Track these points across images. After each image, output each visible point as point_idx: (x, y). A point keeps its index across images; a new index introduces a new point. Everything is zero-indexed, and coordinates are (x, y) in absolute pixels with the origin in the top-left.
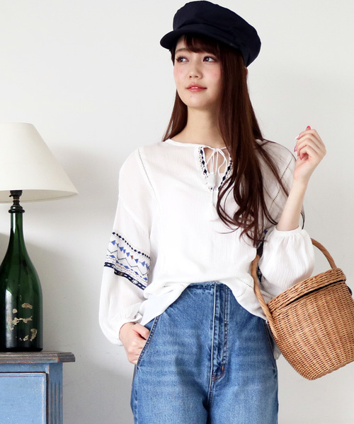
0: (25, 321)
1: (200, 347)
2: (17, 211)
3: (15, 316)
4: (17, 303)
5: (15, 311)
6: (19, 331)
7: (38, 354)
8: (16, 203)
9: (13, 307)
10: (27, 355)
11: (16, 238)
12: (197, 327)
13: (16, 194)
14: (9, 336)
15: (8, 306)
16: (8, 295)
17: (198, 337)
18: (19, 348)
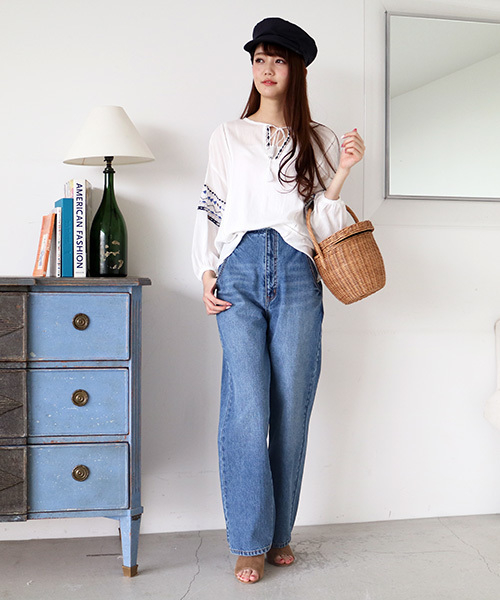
0: (114, 254)
1: (257, 276)
2: (110, 172)
3: (107, 250)
4: (108, 240)
5: (107, 246)
6: (110, 261)
7: (124, 279)
8: (109, 166)
9: (106, 243)
10: (115, 279)
11: (109, 192)
12: (255, 261)
13: (109, 159)
14: (102, 265)
15: (102, 243)
16: (102, 234)
17: (255, 270)
18: (110, 274)
